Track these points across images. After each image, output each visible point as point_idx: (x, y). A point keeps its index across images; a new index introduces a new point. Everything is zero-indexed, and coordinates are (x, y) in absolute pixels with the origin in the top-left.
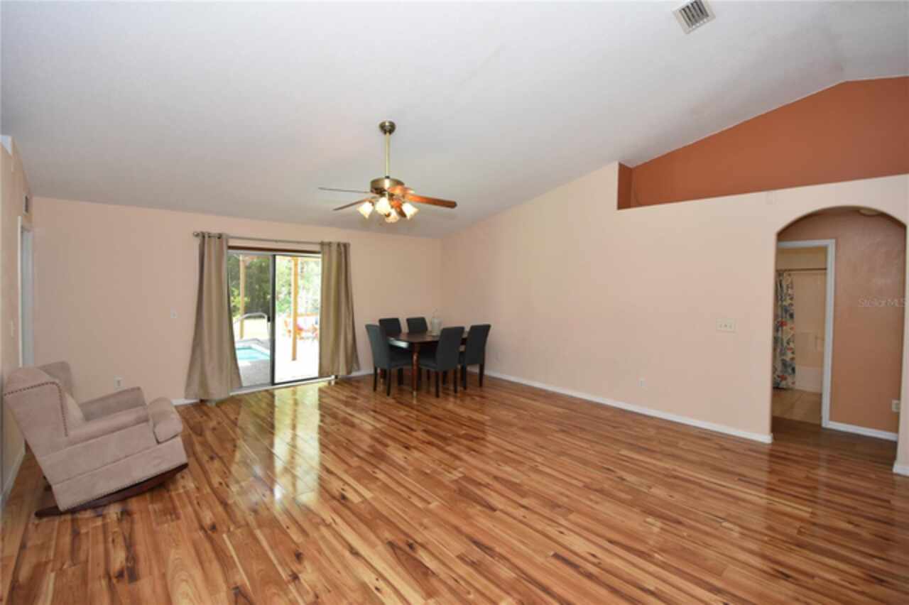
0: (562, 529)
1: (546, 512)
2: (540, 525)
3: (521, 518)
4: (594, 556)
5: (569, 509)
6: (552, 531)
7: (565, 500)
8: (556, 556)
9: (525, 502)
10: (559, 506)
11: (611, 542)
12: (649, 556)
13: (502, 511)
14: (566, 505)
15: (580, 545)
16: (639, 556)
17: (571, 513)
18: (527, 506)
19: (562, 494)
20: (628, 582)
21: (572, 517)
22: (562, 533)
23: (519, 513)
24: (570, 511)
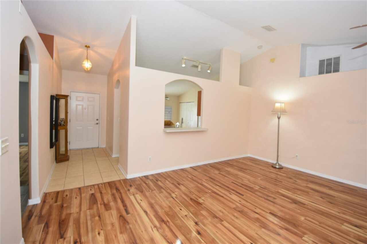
0: (240, 202)
1: (246, 210)
2: (248, 205)
3: (257, 208)
4: (230, 194)
5: (235, 210)
6: (244, 202)
7: (235, 214)
8: (243, 195)
9: (257, 216)
10: (239, 211)
11: (223, 197)
12: (212, 192)
13: (267, 213)
14: (236, 211)
15: (234, 197)
16: (216, 192)
17: (234, 208)
18: (254, 213)
19: (237, 218)
20: (223, 188)
21: (234, 206)
22: (240, 201)
23: (258, 211)
24: (234, 209)
